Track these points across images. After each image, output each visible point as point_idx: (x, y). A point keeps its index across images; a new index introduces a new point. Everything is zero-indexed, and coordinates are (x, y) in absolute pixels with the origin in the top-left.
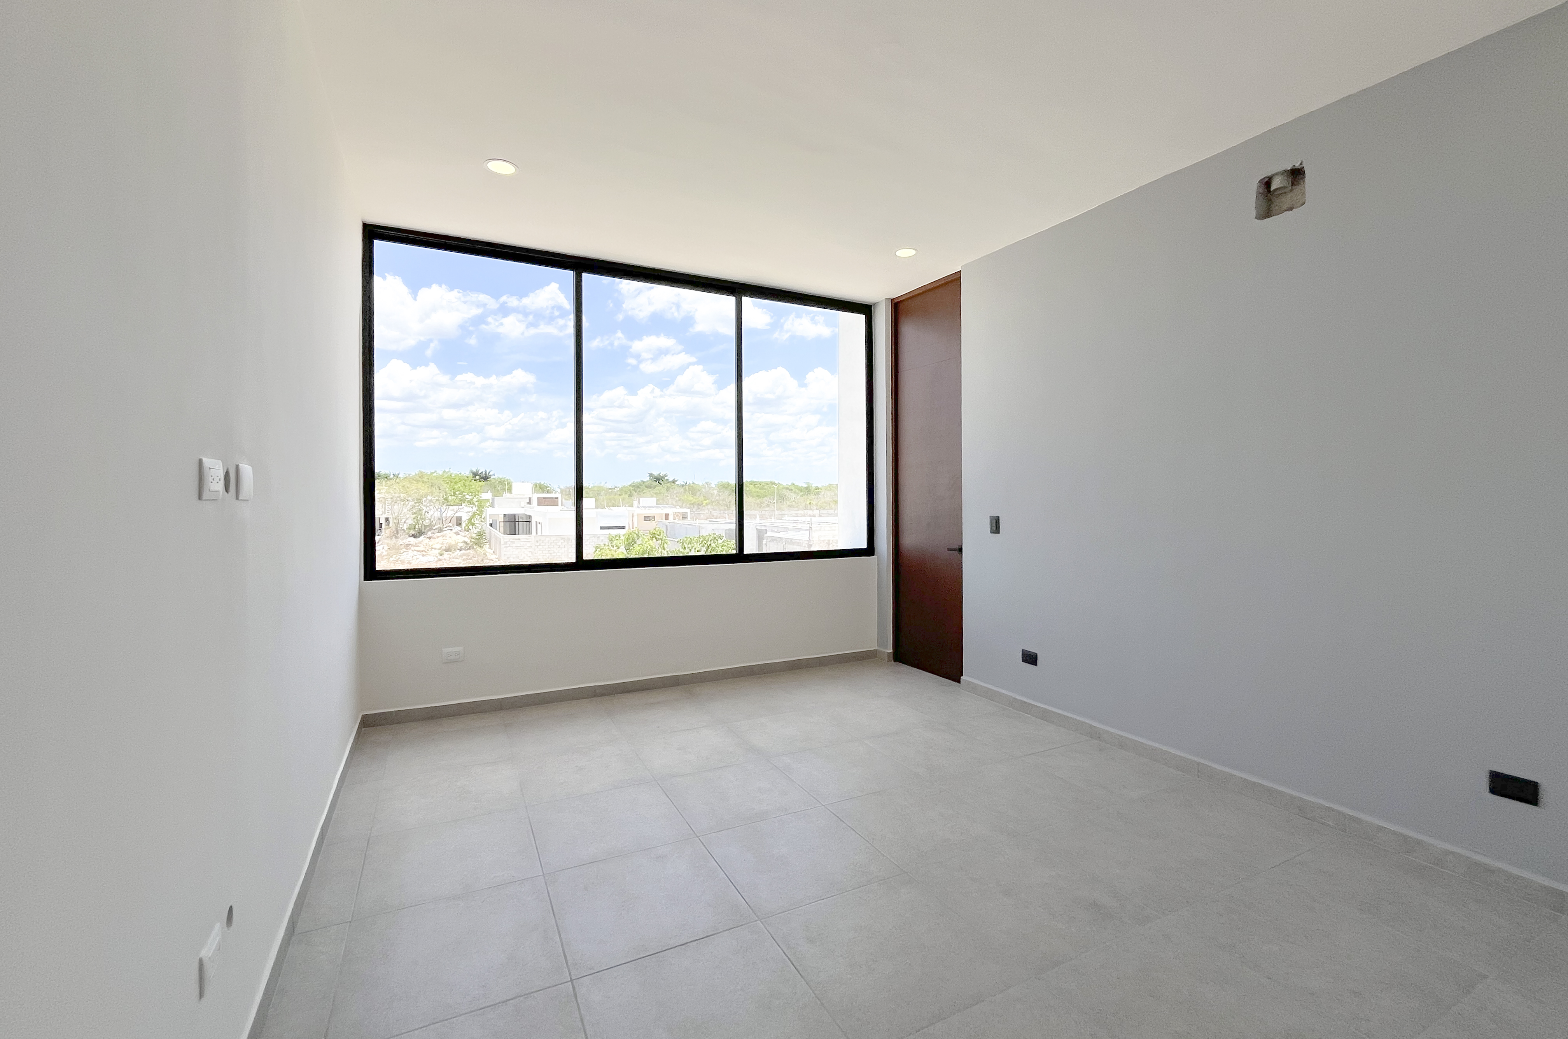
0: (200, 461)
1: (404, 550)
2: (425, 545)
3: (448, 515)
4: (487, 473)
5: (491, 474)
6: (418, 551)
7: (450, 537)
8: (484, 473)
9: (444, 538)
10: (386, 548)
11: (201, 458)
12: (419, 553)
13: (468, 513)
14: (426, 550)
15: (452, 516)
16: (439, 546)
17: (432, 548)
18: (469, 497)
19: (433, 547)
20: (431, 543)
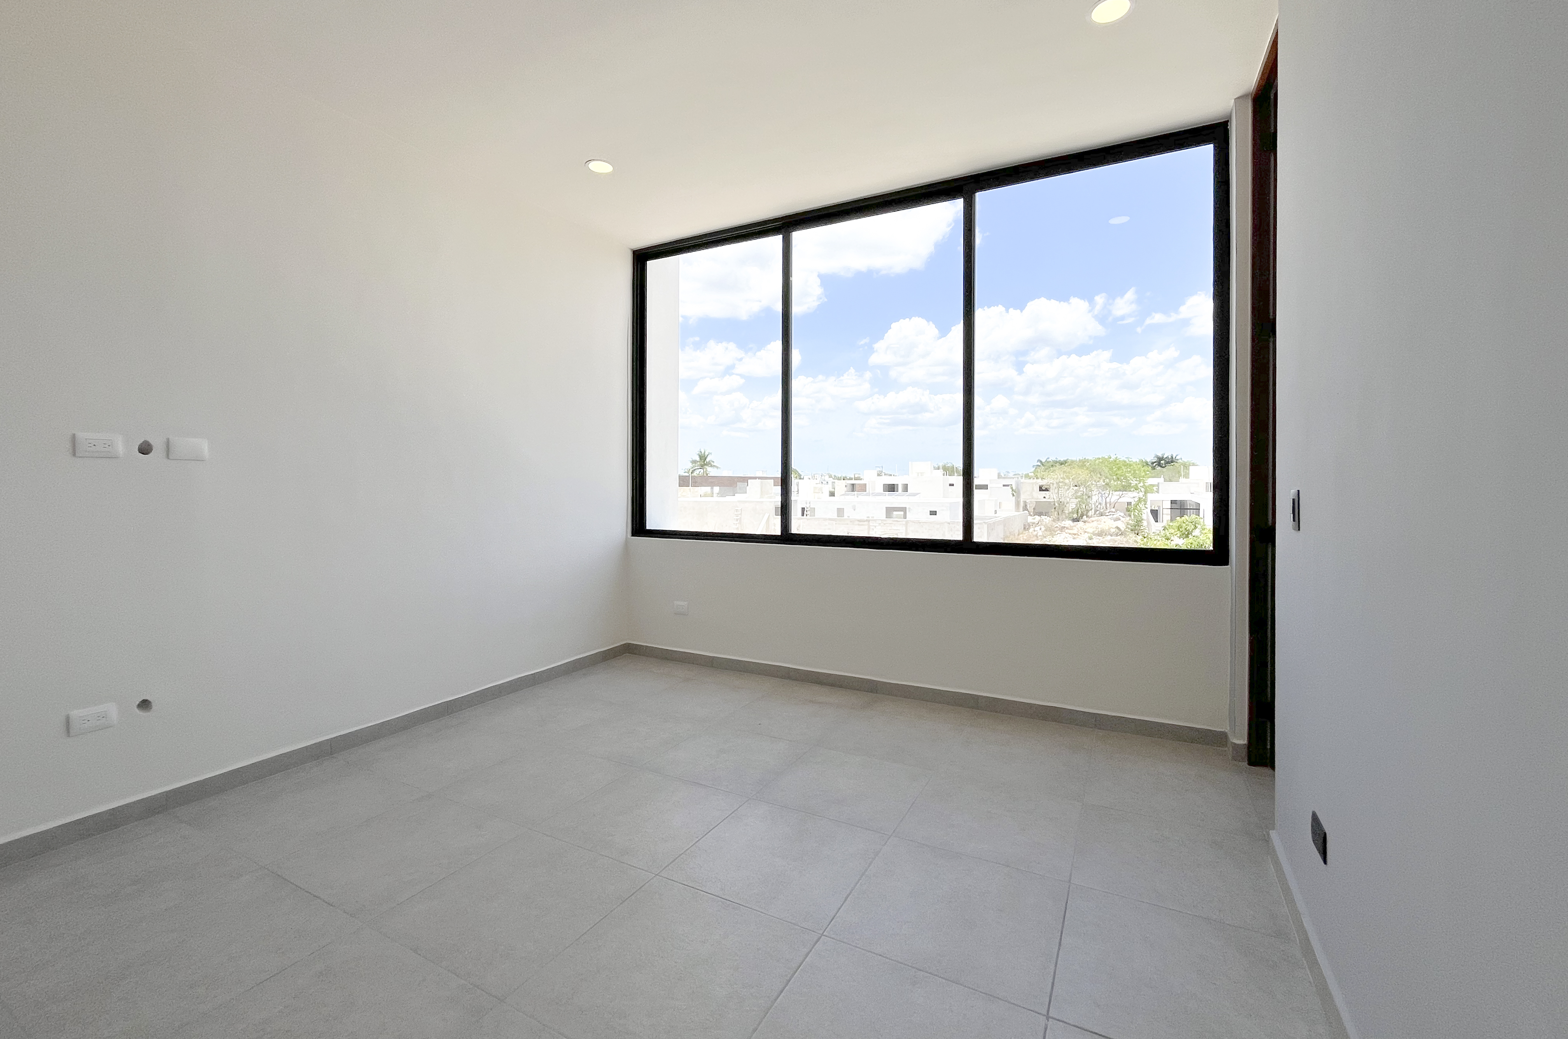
0: (74, 436)
1: (1059, 532)
2: (1079, 528)
3: (1112, 501)
4: (1174, 458)
5: (1177, 458)
6: (1070, 534)
7: (1105, 522)
8: (1170, 457)
9: (1099, 522)
10: (1043, 529)
11: (74, 432)
12: (1070, 536)
13: (1134, 499)
14: (1079, 534)
15: (1116, 501)
16: (1091, 530)
17: (1085, 532)
18: (1134, 483)
19: (1086, 530)
20: (1085, 527)
